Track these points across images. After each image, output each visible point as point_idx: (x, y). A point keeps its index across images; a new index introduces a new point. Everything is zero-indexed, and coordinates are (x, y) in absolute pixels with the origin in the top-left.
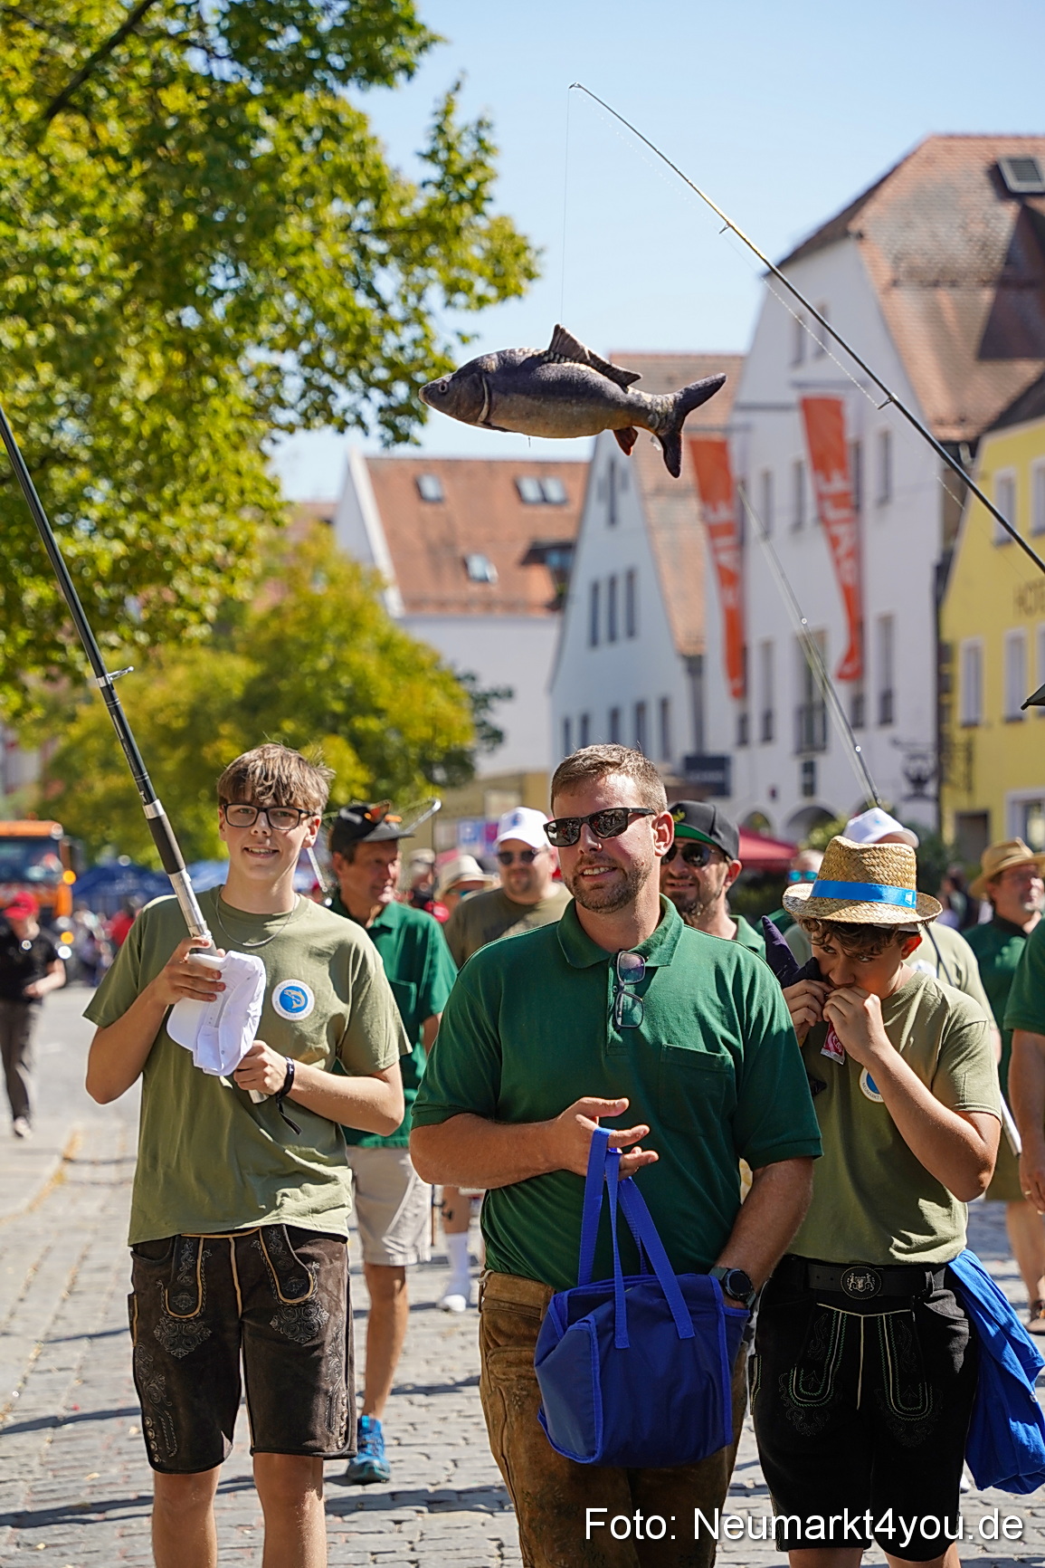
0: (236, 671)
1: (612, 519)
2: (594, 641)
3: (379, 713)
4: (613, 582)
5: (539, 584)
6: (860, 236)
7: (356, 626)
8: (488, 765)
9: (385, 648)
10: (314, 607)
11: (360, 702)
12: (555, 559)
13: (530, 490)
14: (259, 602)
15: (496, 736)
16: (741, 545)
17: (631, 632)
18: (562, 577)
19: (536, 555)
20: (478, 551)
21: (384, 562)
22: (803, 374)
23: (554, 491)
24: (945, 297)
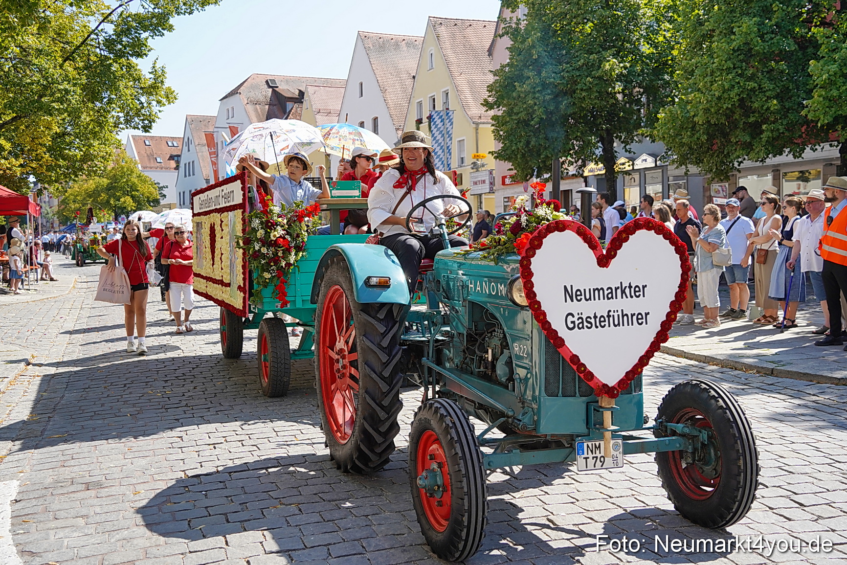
0: (105, 181)
1: (189, 150)
2: (185, 176)
3: (138, 191)
4: (189, 163)
5: (173, 164)
6: (240, 93)
7: (132, 172)
8: (162, 202)
9: (139, 176)
10: (123, 168)
11: (134, 188)
12: (176, 158)
13: (170, 144)
14: (110, 165)
15: (165, 196)
16: (217, 155)
17: (193, 174)
18: (178, 162)
19: (172, 158)
20: (159, 157)
21: (137, 158)
22: (228, 121)
23: (175, 145)
24: (257, 106)
